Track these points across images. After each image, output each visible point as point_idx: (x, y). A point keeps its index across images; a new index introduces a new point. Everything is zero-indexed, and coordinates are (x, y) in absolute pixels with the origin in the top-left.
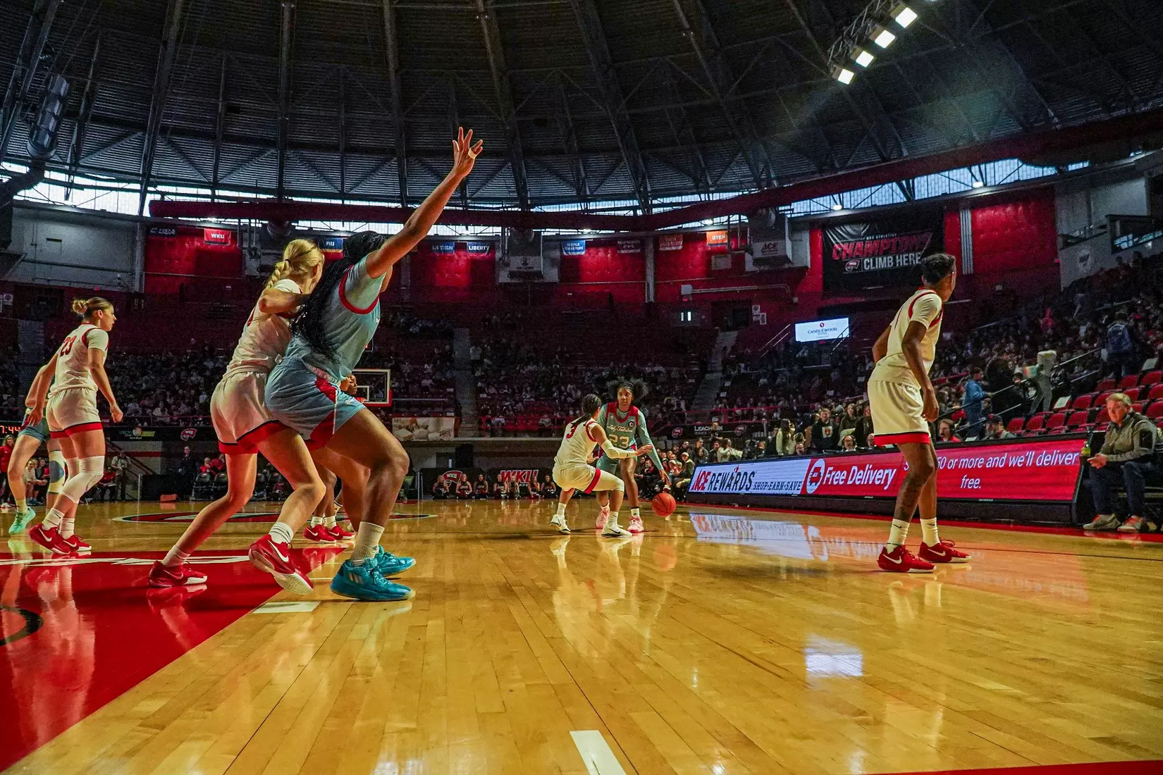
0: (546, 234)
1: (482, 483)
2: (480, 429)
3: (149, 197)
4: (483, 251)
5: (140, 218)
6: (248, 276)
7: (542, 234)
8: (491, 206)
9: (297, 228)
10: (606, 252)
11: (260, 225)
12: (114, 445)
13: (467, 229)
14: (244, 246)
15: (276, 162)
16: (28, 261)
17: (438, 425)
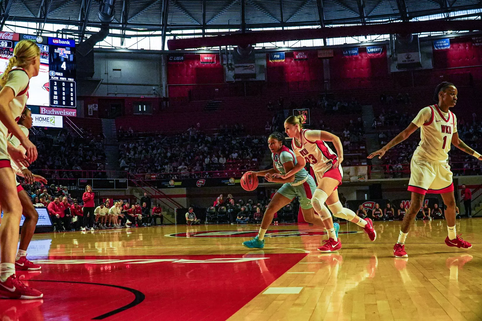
0: (421, 36)
1: (390, 210)
2: (385, 173)
3: (167, 38)
4: (378, 52)
5: (163, 51)
6: (228, 82)
7: (419, 36)
8: (381, 21)
9: (255, 48)
10: (465, 46)
11: (233, 49)
12: (159, 191)
13: (366, 38)
14: (224, 63)
15: (240, 7)
16: (105, 84)
17: (356, 171)
